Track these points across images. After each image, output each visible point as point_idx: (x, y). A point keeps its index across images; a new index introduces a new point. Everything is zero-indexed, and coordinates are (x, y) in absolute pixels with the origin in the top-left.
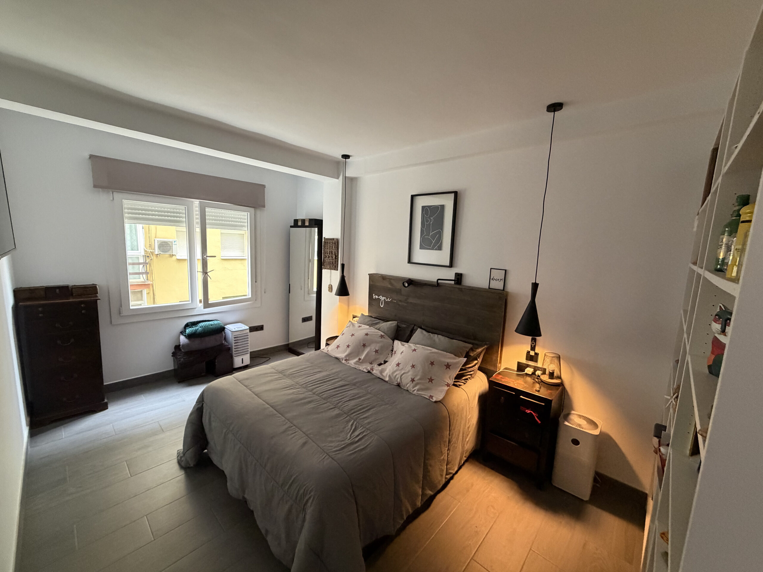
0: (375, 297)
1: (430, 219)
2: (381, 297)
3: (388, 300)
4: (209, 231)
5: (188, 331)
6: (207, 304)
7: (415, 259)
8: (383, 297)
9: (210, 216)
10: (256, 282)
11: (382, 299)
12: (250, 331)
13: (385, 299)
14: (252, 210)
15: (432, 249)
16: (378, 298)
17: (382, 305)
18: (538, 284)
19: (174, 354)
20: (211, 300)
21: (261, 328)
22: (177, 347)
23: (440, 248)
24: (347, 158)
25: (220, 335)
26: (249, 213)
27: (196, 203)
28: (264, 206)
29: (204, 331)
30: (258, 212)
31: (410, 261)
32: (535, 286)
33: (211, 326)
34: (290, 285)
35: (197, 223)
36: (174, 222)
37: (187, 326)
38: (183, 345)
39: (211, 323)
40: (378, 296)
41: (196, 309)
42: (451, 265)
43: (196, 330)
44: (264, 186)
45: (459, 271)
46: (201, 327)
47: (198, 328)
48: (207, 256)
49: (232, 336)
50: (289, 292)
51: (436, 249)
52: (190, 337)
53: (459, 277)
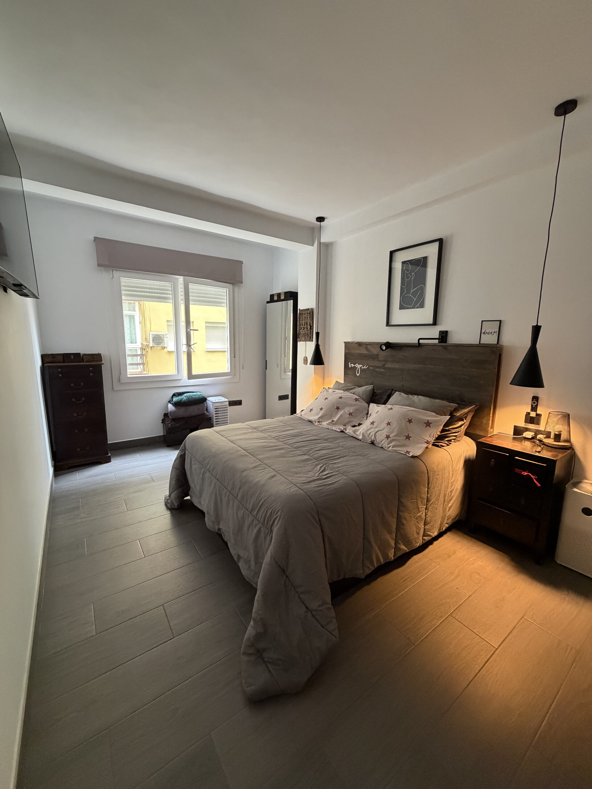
0: (351, 365)
1: (411, 275)
2: (357, 365)
3: (365, 367)
4: (192, 307)
5: (175, 399)
6: (191, 376)
7: (394, 321)
8: (359, 365)
9: (193, 293)
10: (235, 357)
11: (358, 367)
12: (230, 405)
13: (361, 366)
14: (231, 286)
15: (413, 308)
16: (354, 366)
17: (358, 374)
18: (540, 327)
19: (163, 421)
20: (194, 372)
21: (239, 403)
22: (166, 415)
23: (422, 306)
24: (322, 220)
25: (202, 405)
26: (228, 289)
27: (181, 279)
28: (242, 283)
29: (189, 400)
30: (236, 289)
31: (388, 324)
32: (536, 330)
33: (194, 396)
34: (266, 361)
35: (182, 300)
36: (162, 299)
37: (174, 395)
38: (171, 412)
39: (194, 393)
40: (354, 365)
41: (182, 381)
42: (435, 323)
43: (182, 399)
44: (241, 262)
45: (443, 328)
46: (186, 397)
47: (184, 397)
48: (190, 330)
49: (213, 407)
50: (266, 369)
51: (418, 308)
52: (176, 404)
53: (444, 336)
